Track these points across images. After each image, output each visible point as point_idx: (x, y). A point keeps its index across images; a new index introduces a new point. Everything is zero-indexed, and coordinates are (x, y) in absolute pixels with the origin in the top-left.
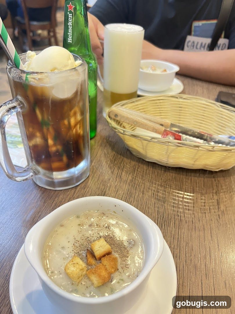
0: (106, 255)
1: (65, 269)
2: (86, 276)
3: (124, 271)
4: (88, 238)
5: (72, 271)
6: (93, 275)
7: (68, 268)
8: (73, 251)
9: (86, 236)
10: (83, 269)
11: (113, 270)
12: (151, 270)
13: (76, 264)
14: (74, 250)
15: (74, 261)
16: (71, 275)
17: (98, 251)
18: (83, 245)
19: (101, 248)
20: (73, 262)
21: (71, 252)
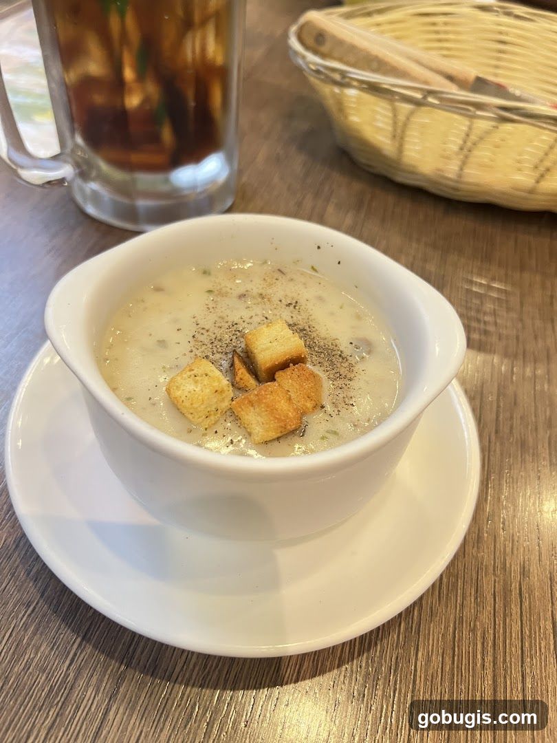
0: (291, 365)
1: (168, 391)
2: (228, 413)
3: (339, 411)
4: (236, 324)
5: (190, 392)
6: (252, 408)
7: (177, 387)
8: (191, 351)
9: (230, 319)
10: (222, 392)
11: (309, 405)
12: (423, 410)
13: (202, 375)
14: (194, 349)
15: (196, 370)
16: (187, 404)
17: (267, 351)
18: (220, 340)
19: (275, 344)
20: (193, 372)
21: (185, 355)
